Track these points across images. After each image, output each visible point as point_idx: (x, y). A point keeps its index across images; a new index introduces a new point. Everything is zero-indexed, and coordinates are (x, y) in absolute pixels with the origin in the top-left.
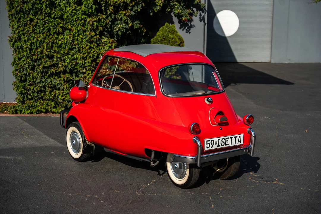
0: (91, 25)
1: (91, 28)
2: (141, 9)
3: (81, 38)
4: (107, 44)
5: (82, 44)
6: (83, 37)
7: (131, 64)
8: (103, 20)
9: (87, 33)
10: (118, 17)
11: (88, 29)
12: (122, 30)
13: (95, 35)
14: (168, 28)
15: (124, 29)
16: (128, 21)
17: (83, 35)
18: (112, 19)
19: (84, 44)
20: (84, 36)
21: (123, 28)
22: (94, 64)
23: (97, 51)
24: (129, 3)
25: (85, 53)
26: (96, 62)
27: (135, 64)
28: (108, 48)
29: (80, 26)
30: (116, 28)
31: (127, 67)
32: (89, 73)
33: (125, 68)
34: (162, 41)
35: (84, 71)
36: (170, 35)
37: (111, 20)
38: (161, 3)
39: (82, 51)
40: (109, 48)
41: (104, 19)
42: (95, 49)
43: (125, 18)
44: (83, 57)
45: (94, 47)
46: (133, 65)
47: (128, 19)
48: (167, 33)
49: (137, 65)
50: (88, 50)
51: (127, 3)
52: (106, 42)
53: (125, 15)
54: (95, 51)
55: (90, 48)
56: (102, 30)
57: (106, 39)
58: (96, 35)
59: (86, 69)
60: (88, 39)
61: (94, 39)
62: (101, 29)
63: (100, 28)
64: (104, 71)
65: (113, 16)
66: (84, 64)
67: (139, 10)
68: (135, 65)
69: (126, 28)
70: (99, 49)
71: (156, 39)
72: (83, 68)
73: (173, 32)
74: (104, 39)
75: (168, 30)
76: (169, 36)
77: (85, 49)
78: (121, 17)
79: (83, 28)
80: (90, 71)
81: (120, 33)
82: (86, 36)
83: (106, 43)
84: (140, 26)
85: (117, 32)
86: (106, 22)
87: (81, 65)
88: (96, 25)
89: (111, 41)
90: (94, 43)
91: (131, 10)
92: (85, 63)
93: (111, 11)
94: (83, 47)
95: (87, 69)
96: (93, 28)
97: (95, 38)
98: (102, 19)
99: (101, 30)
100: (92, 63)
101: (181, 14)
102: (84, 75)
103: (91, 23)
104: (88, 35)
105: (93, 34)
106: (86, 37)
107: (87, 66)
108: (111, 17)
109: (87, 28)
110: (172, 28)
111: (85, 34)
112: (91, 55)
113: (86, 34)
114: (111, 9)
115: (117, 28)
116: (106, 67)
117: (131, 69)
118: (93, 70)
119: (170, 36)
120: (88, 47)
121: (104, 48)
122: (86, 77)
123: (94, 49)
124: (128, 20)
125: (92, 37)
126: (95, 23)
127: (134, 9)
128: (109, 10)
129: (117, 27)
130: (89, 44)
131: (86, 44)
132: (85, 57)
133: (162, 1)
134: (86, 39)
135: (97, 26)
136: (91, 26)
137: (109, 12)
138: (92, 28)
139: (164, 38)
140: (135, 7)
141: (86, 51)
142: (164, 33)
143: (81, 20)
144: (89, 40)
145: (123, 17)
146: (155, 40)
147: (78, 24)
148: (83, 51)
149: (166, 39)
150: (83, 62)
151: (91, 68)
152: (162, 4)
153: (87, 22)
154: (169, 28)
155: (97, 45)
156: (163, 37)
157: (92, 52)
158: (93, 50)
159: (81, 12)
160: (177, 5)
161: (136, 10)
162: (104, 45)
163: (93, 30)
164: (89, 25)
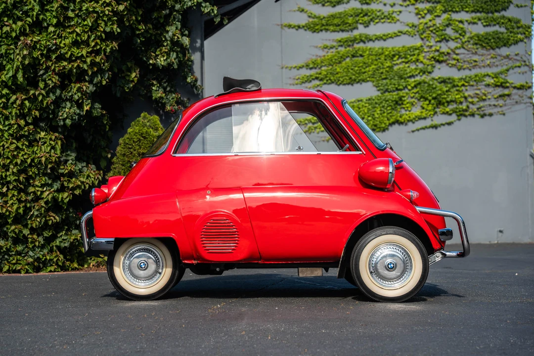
0: (19, 105)
1: (18, 112)
2: (107, 82)
4: (45, 143)
5: (2, 141)
6: (4, 128)
7: (89, 178)
8: (40, 98)
9: (13, 122)
10: (66, 94)
11: (13, 114)
12: (74, 118)
13: (25, 126)
14: (148, 122)
15: (77, 117)
16: (83, 101)
17: (3, 124)
18: (56, 96)
19: (5, 140)
20: (6, 126)
21: (75, 113)
22: (23, 177)
23: (29, 154)
24: (86, 68)
25: (8, 158)
26: (27, 174)
27: (96, 178)
28: (49, 148)
30: (63, 114)
31: (83, 182)
32: (14, 195)
33: (80, 183)
34: (140, 142)
35: (5, 189)
36: (153, 131)
37: (55, 99)
38: (134, 77)
39: (2, 152)
40: (50, 150)
41: (43, 95)
42: (26, 150)
43: (78, 96)
45: (24, 147)
46: (93, 179)
47: (84, 97)
48: (148, 129)
49: (99, 180)
50: (13, 151)
51: (84, 69)
52: (43, 138)
53: (79, 90)
54: (26, 154)
55: (17, 148)
56: (39, 116)
57: (43, 134)
58: (27, 124)
59: (8, 187)
60: (13, 132)
61: (25, 131)
62: (37, 113)
63: (35, 113)
64: (40, 189)
65: (58, 92)
66: (4, 177)
67: (104, 83)
68: (97, 180)
69: (79, 114)
70: (33, 151)
71: (128, 138)
72: (3, 185)
73: (157, 127)
74: (40, 133)
75: (148, 124)
76: (151, 134)
77: (8, 150)
78: (70, 94)
79: (4, 111)
80: (16, 192)
81: (68, 122)
82: (10, 126)
83: (43, 140)
84: (102, 114)
85: (64, 120)
86: (47, 103)
88: (28, 106)
89: (53, 137)
90: (22, 140)
91: (91, 82)
92: (6, 176)
93: (55, 83)
94: (3, 146)
95: (11, 187)
96: (22, 111)
97: (26, 129)
98: (39, 94)
99: (36, 116)
100: (19, 177)
101: (163, 101)
102: (3, 200)
103: (18, 102)
104: (13, 124)
105: (22, 122)
106: (9, 129)
107: (9, 182)
108: (54, 93)
109: (10, 113)
110: (155, 120)
111: (7, 123)
112: (19, 162)
113: (9, 123)
114: (56, 80)
115: (65, 113)
116: (43, 182)
117: (89, 185)
118: (21, 188)
119: (153, 134)
120: (14, 146)
121: (41, 150)
122: (6, 202)
123: (23, 150)
124: (83, 99)
125: (20, 128)
126: (26, 102)
127: (95, 81)
128: (52, 81)
129: (65, 111)
130: (14, 141)
131: (9, 141)
132: (6, 164)
133: (137, 74)
134: (10, 132)
135: (30, 110)
136: (19, 108)
137: (52, 83)
138: (20, 112)
139: (144, 135)
140: (98, 77)
141: (10, 154)
142: (142, 128)
143: (0, 98)
144: (15, 135)
145: (75, 94)
146: (128, 140)
148: (4, 153)
149: (147, 138)
150: (4, 175)
151: (17, 184)
152: (136, 79)
153: (12, 100)
154: (150, 120)
155: (29, 144)
156: (142, 134)
157: (20, 155)
158: (22, 153)
160: (156, 86)
161: (98, 83)
162: (42, 145)
163: (22, 116)
164: (14, 106)
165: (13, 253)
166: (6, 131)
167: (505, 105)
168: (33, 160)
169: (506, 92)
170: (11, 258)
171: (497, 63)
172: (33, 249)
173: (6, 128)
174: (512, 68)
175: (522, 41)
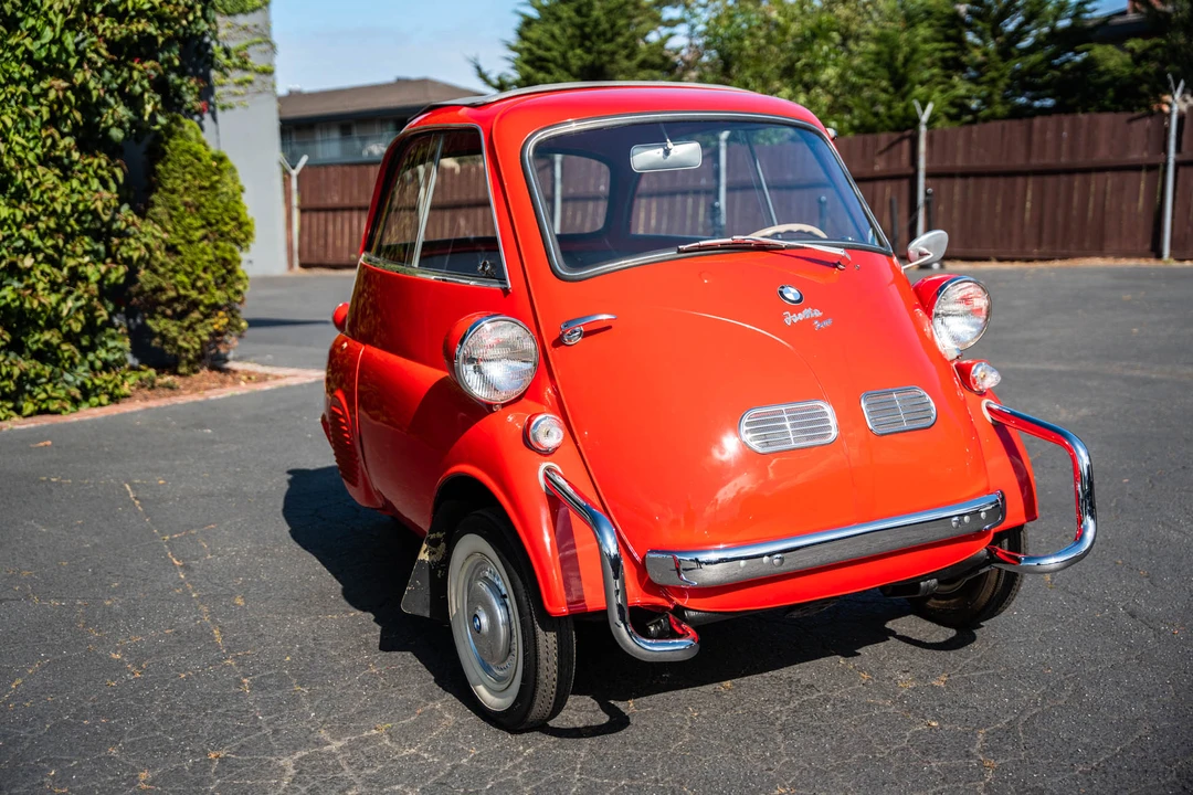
3: (24, 148)
6: (29, 144)
12: (126, 125)
17: (24, 137)
20: (28, 140)
23: (67, 196)
29: (13, 103)
30: (107, 119)
44: (31, 214)
56: (81, 123)
58: (63, 135)
59: (34, 256)
60: (43, 152)
62: (78, 116)
63: (75, 115)
66: (32, 238)
67: (175, 62)
72: (25, 253)
78: (119, 82)
79: (26, 109)
81: (117, 134)
82: (35, 141)
85: (109, 129)
87: (20, 243)
94: (30, 177)
95: (39, 257)
97: (61, 146)
99: (77, 122)
102: (24, 281)
103: (52, 95)
106: (35, 145)
107: (36, 249)
113: (33, 133)
115: (110, 117)
122: (32, 287)
124: (148, 92)
126: (70, 95)
134: (38, 151)
143: (17, 83)
144: (42, 157)
147: (9, 96)
153: (36, 89)
159: (18, 52)
163: (54, 121)
164: (42, 100)
165: (44, 380)
166: (32, 150)
167: (247, 93)
168: (75, 206)
169: (248, 76)
170: (37, 390)
171: (234, 35)
172: (70, 371)
173: (31, 145)
174: (253, 44)
175: (259, 8)
